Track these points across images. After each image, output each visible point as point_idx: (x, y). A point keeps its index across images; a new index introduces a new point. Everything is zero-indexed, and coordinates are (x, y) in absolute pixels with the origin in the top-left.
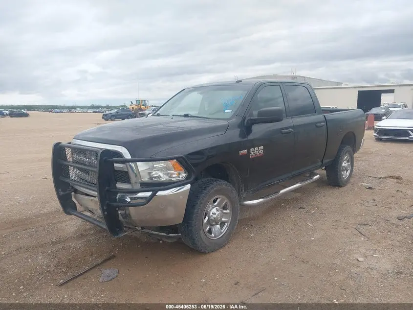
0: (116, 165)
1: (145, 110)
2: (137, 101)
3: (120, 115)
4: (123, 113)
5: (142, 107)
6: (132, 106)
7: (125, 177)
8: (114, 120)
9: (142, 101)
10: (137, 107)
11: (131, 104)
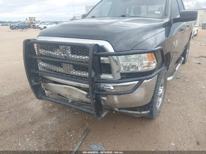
0: (102, 58)
1: (35, 23)
2: (29, 18)
3: (21, 26)
4: (22, 25)
5: (33, 22)
6: (27, 21)
7: (108, 69)
8: (18, 29)
9: (33, 18)
10: (30, 21)
11: (26, 19)
